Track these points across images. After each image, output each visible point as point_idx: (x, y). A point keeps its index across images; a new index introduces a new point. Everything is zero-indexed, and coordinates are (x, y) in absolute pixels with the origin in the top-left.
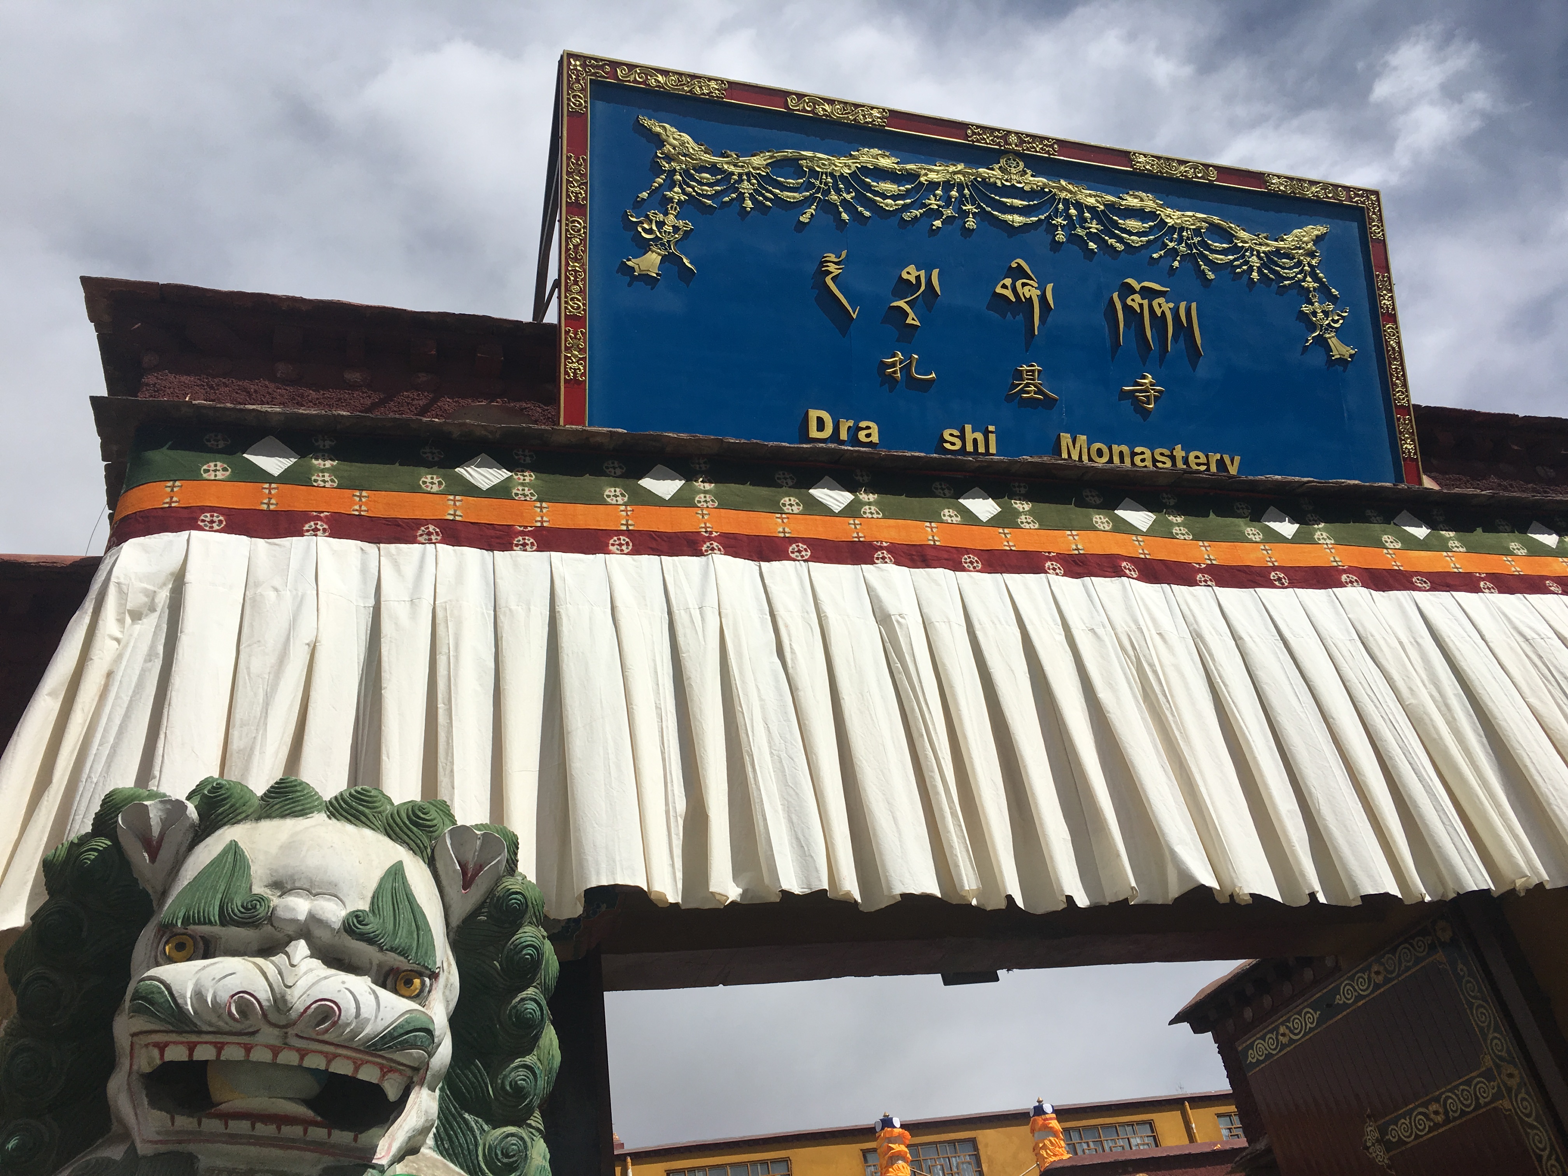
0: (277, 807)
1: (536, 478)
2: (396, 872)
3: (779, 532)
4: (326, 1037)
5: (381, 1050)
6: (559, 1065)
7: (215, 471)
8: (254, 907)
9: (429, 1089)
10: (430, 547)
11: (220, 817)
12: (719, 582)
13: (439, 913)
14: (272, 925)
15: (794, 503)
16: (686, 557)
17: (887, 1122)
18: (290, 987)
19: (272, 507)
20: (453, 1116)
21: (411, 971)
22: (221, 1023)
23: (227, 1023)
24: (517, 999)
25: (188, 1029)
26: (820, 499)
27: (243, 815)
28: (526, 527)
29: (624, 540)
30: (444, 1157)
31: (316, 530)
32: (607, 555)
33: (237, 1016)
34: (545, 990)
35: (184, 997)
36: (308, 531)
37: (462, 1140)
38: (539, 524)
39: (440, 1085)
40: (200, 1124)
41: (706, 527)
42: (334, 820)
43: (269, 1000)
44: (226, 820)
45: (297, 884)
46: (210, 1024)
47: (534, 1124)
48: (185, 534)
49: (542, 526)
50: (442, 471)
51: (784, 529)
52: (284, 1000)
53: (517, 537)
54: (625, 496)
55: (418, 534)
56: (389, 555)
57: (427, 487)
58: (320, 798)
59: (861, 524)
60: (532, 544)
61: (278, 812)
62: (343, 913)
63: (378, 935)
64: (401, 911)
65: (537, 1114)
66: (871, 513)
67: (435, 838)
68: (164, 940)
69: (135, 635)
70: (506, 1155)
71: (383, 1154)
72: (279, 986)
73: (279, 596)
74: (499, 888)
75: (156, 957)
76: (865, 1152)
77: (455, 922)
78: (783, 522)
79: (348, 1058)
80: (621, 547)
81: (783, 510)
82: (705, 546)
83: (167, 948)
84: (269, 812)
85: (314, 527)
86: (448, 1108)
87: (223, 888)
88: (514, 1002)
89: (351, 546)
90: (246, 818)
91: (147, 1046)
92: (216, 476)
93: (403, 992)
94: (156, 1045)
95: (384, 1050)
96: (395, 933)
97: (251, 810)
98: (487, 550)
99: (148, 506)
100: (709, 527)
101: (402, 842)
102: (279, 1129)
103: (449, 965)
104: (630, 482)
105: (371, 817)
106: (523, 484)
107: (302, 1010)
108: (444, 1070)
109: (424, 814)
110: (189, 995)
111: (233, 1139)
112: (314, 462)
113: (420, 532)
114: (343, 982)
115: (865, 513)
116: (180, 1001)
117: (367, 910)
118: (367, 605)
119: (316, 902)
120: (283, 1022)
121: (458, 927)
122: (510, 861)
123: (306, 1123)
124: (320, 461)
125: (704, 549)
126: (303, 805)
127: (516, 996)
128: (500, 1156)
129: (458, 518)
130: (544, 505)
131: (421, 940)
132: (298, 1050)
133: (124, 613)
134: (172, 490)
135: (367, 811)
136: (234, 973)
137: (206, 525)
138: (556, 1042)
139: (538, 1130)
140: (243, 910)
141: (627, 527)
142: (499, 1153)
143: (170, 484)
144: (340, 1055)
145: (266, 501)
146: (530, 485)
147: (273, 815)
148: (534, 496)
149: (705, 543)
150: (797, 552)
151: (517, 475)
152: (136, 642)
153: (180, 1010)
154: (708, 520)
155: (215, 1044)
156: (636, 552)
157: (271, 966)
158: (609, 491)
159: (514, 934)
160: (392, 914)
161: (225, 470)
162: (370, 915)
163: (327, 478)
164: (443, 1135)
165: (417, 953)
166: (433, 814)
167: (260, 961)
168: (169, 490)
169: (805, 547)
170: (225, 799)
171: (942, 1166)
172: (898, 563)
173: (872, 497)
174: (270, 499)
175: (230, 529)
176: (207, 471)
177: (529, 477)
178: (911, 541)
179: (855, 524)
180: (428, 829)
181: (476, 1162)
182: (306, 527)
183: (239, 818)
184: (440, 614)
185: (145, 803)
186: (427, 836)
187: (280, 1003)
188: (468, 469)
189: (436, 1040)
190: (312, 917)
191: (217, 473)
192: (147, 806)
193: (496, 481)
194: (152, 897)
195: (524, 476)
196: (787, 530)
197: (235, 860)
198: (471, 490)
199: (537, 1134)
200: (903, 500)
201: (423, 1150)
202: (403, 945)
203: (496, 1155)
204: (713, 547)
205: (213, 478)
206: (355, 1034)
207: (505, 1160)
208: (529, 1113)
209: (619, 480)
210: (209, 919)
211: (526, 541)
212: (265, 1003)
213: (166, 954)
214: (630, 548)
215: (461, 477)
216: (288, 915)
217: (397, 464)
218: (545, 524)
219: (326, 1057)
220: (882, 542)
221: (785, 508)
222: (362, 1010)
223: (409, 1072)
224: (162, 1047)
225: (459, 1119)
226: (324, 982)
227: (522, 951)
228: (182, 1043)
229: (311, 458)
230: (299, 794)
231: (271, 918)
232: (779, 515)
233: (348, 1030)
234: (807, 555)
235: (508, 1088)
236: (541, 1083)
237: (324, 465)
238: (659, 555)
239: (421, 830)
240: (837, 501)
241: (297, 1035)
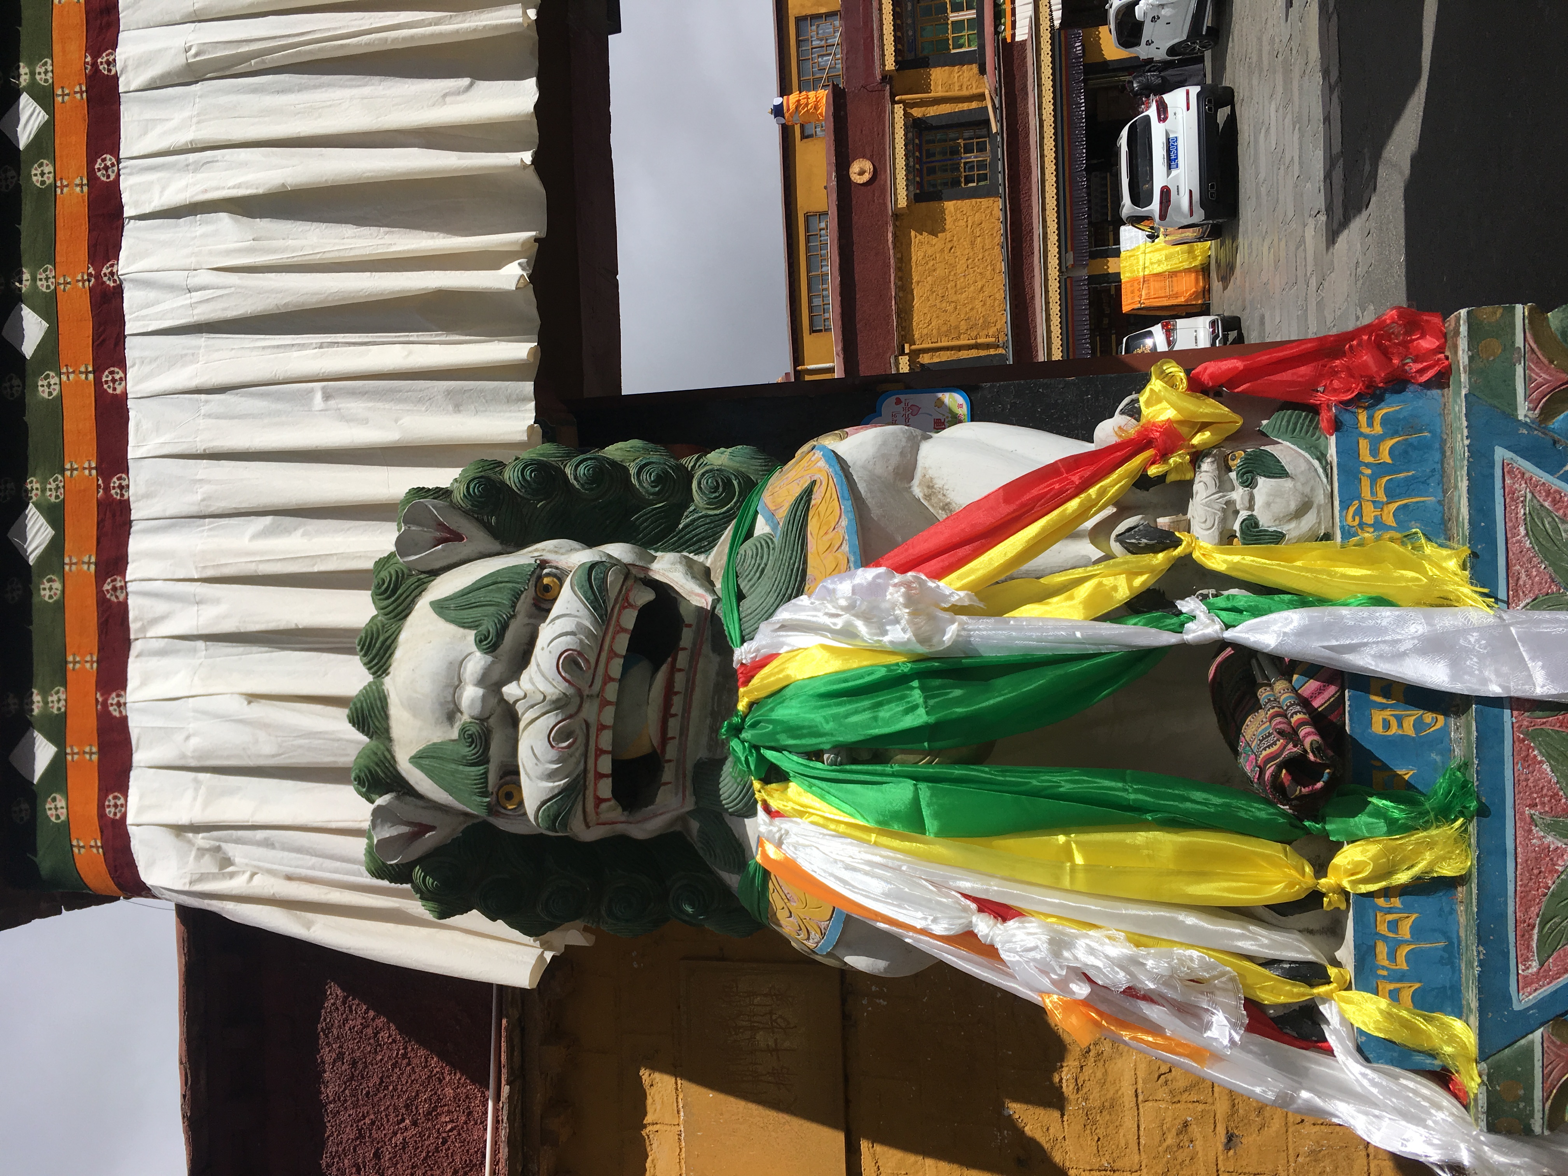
0: (377, 724)
1: (34, 476)
2: (441, 607)
3: (82, 191)
4: (593, 661)
5: (607, 610)
6: (641, 441)
7: (56, 809)
8: (471, 736)
9: (653, 562)
10: (131, 587)
11: (389, 774)
12: (155, 268)
13: (485, 563)
14: (489, 718)
15: (40, 170)
16: (125, 305)
17: (778, 111)
18: (545, 697)
19: (95, 749)
20: (680, 539)
21: (536, 587)
22: (577, 754)
23: (577, 749)
24: (575, 483)
25: (582, 782)
26: (32, 136)
27: (386, 753)
28: (99, 486)
29: (107, 376)
30: (716, 545)
31: (119, 704)
32: (129, 396)
33: (571, 741)
34: (569, 456)
35: (553, 788)
36: (120, 712)
37: (702, 529)
38: (94, 472)
39: (652, 552)
40: (670, 761)
41: (83, 281)
42: (391, 669)
43: (557, 715)
44: (391, 769)
45: (450, 698)
46: (578, 763)
47: (692, 464)
48: (131, 830)
49: (96, 468)
50: (35, 578)
51: (77, 185)
52: (558, 700)
53: (112, 496)
54: (48, 375)
55: (115, 600)
56: (143, 629)
57: (55, 594)
58: (370, 685)
59: (63, 88)
60: (119, 479)
61: (383, 722)
62: (478, 654)
63: (499, 620)
64: (478, 600)
65: (683, 461)
66: (46, 72)
67: (410, 570)
68: (503, 811)
69: (246, 861)
70: (716, 488)
71: (703, 600)
72: (544, 707)
73: (194, 735)
74: (464, 505)
75: (519, 816)
76: (804, 137)
77: (497, 546)
78: (67, 186)
79: (613, 638)
80: (116, 380)
81: (50, 184)
82: (108, 282)
83: (510, 807)
84: (383, 730)
85: (116, 707)
86: (674, 544)
87: (454, 766)
88: (577, 486)
89: (135, 668)
90: (389, 751)
91: (597, 814)
92: (62, 808)
93: (556, 593)
94: (597, 806)
95: (606, 608)
96: (498, 604)
97: (382, 747)
98: (130, 527)
99: (103, 868)
100: (83, 277)
101: (413, 602)
102: (677, 693)
103: (536, 550)
104: (29, 369)
105: (387, 635)
106: (44, 490)
107: (567, 684)
108: (637, 549)
109: (383, 584)
110: (551, 784)
111: (684, 731)
112: (36, 712)
113: (114, 599)
114: (543, 649)
115: (46, 81)
116: (556, 791)
117: (474, 632)
118: (204, 648)
119: (467, 681)
120: (578, 700)
121: (501, 543)
122: (436, 495)
123: (673, 670)
124: (35, 707)
125: (112, 284)
126: (375, 700)
127: (572, 485)
128: (717, 494)
129: (93, 559)
130: (68, 466)
131: (506, 579)
132: (605, 684)
133: (223, 874)
134: (83, 847)
135: (381, 639)
136: (532, 748)
137: (120, 811)
138: (620, 445)
139: (698, 460)
140: (473, 746)
141: (90, 372)
142: (714, 495)
143: (76, 850)
144: (611, 646)
145: (87, 756)
146: (44, 482)
147: (385, 726)
148: (57, 478)
149: (104, 283)
150: (107, 171)
151: (31, 498)
152: (255, 860)
153: (564, 790)
154: (74, 277)
155: (597, 757)
156: (121, 363)
157: (526, 716)
158: (43, 393)
159: (511, 489)
160: (480, 609)
161: (54, 800)
162: (480, 629)
163: (55, 698)
164: (696, 547)
165: (518, 583)
166: (384, 574)
167: (522, 725)
168: (83, 851)
169: (99, 161)
170: (370, 772)
171: (819, 56)
172: (114, 45)
173: (24, 70)
174: (84, 753)
175: (123, 789)
176: (58, 817)
177: (33, 484)
178: (82, 26)
179: (63, 95)
180: (399, 579)
181: (721, 516)
182: (116, 714)
183: (389, 757)
184: (209, 573)
185: (375, 842)
186: (407, 579)
187: (559, 704)
188: (29, 551)
189: (604, 559)
190: (481, 682)
191: (59, 806)
192: (378, 841)
193: (42, 520)
194: (470, 824)
195: (32, 489)
196: (78, 181)
197: (427, 757)
198: (56, 547)
199: (702, 460)
200: (25, 31)
201: (708, 565)
202: (510, 596)
203: (716, 498)
204: (109, 273)
205: (65, 811)
206: (590, 635)
207: (721, 490)
208: (681, 468)
209: (28, 381)
210: (482, 774)
211: (116, 485)
212: (560, 718)
213: (515, 809)
214: (116, 370)
215: (41, 558)
216: (478, 705)
217: (31, 627)
218: (94, 465)
219: (612, 658)
220: (86, 63)
221: (48, 182)
222: (569, 629)
223: (629, 583)
224: (599, 801)
225: (683, 533)
226: (542, 667)
227: (527, 481)
228: (596, 784)
229: (32, 716)
230: (364, 704)
231: (481, 720)
232: (59, 191)
233: (586, 641)
234: (110, 159)
235: (657, 489)
236: (654, 457)
237: (38, 702)
238: (125, 337)
239: (401, 585)
240: (31, 115)
241: (591, 686)
